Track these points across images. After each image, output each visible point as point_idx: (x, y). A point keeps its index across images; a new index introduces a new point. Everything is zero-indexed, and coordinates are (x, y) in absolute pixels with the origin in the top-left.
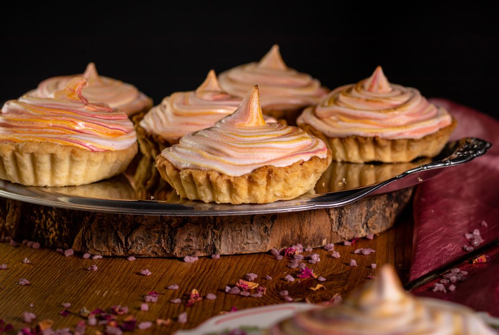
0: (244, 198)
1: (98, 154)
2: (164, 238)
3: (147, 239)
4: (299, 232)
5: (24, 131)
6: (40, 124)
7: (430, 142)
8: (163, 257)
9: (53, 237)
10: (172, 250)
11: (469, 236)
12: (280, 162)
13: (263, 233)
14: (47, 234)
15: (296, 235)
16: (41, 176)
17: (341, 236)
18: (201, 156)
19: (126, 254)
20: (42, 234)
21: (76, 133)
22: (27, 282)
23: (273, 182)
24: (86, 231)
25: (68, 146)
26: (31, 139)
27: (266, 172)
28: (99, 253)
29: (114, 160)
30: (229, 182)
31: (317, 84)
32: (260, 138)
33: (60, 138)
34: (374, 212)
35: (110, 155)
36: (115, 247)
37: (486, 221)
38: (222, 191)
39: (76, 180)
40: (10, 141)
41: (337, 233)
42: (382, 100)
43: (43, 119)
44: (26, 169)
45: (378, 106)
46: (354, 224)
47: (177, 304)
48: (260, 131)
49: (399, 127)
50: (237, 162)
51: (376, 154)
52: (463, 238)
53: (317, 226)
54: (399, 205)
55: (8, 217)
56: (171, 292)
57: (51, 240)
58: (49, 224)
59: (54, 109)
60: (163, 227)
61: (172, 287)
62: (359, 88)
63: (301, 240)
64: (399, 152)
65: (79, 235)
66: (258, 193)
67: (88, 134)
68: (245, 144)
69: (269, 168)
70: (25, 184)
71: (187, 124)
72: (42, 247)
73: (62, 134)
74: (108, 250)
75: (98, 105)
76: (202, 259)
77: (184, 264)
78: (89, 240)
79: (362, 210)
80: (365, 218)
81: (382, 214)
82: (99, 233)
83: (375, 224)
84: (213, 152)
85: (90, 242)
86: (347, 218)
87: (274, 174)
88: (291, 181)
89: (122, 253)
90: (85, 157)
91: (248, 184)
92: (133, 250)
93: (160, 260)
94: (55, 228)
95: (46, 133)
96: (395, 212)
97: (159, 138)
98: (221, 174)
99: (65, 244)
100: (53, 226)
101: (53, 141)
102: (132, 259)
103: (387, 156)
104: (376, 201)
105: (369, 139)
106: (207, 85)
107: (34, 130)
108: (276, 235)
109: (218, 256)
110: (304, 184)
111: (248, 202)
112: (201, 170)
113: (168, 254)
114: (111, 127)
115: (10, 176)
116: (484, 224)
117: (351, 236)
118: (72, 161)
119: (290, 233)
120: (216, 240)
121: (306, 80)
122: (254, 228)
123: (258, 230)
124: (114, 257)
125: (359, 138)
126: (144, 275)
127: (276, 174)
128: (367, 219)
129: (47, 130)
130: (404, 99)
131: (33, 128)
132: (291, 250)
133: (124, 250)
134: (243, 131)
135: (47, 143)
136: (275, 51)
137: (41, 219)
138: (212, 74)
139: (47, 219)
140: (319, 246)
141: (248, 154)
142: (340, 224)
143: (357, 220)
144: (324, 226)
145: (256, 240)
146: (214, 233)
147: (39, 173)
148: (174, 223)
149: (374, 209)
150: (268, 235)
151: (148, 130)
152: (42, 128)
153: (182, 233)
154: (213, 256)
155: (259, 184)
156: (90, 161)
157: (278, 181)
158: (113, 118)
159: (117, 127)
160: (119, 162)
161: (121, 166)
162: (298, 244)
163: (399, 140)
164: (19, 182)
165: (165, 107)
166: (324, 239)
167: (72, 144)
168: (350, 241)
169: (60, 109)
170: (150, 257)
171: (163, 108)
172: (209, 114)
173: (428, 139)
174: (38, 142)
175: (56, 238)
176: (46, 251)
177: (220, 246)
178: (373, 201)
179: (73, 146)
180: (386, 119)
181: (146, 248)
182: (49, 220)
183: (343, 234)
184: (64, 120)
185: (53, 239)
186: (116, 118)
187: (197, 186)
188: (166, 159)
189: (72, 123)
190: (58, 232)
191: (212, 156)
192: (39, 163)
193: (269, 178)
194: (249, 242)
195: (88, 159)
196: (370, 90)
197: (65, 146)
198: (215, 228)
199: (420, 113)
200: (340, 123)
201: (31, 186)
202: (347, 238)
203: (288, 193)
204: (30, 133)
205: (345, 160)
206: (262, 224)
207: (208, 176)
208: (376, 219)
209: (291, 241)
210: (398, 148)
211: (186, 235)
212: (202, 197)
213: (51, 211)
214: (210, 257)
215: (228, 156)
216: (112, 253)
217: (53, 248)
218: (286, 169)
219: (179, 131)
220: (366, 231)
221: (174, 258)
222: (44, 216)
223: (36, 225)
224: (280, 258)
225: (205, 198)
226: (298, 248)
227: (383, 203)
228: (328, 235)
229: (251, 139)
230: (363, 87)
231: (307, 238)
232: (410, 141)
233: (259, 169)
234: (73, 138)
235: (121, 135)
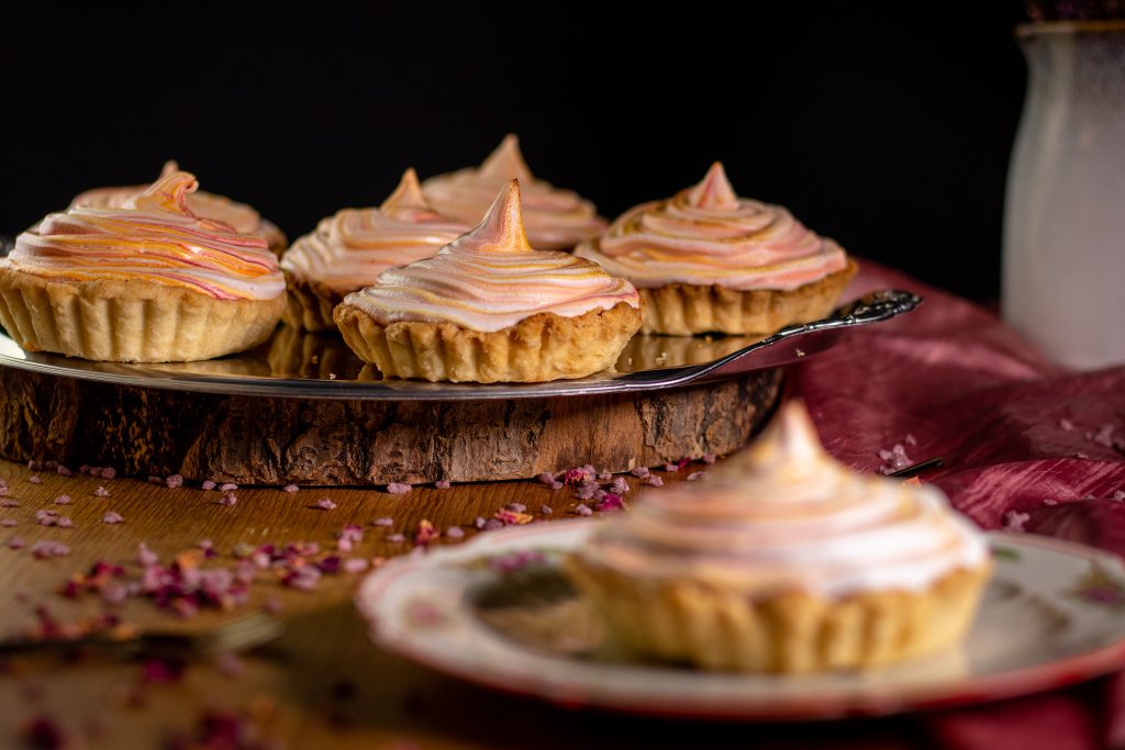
0: (501, 371)
1: (229, 304)
2: (351, 450)
3: (322, 451)
4: (588, 444)
5: (92, 263)
6: (122, 248)
7: (811, 297)
8: (348, 487)
9: (141, 456)
10: (366, 472)
11: (885, 455)
12: (564, 308)
13: (526, 443)
14: (128, 452)
15: (583, 449)
16: (125, 341)
17: (660, 455)
18: (424, 300)
19: (281, 479)
20: (118, 452)
21: (187, 265)
22: (120, 518)
23: (553, 344)
24: (208, 440)
25: (176, 287)
26: (108, 275)
27: (542, 325)
28: (232, 480)
29: (253, 316)
30: (476, 342)
31: (588, 210)
32: (526, 269)
33: (160, 274)
34: (717, 414)
35: (247, 306)
36: (262, 466)
37: (915, 436)
38: (463, 358)
39: (186, 351)
40: (69, 278)
41: (653, 448)
42: (724, 223)
43: (126, 241)
44: (98, 329)
45: (718, 232)
46: (683, 433)
47: (398, 542)
48: (524, 258)
49: (756, 268)
50: (490, 309)
51: (715, 317)
52: (875, 458)
53: (620, 434)
54: (758, 410)
55: (54, 424)
56: (381, 530)
57: (136, 462)
58: (134, 432)
59: (144, 224)
60: (351, 430)
61: (381, 521)
62: (680, 203)
63: (591, 457)
64: (757, 314)
65: (195, 449)
66: (526, 363)
67: (209, 268)
68: (502, 278)
69: (547, 316)
70: (95, 359)
71: (373, 262)
72: (120, 476)
73: (163, 266)
74: (248, 473)
75: (218, 222)
76: (419, 490)
77: (390, 497)
78: (214, 457)
79: (697, 409)
80: (702, 425)
81: (730, 420)
82: (233, 444)
83: (718, 437)
84: (445, 292)
85: (217, 460)
86: (671, 421)
87: (554, 327)
88: (583, 343)
89: (275, 479)
90: (205, 309)
91: (510, 345)
92: (296, 472)
93: (344, 491)
94: (147, 440)
95: (133, 264)
96: (750, 421)
97: (321, 287)
98: (462, 329)
99: (165, 468)
100: (142, 435)
101: (149, 277)
102: (292, 489)
103: (734, 323)
104: (721, 395)
105: (703, 290)
106: (403, 196)
107: (112, 260)
108: (548, 448)
109: (447, 484)
110: (603, 350)
111: (508, 379)
112: (425, 322)
113: (357, 479)
114: (246, 257)
115: (65, 344)
116: (911, 440)
117: (678, 454)
118: (183, 314)
119: (572, 446)
120: (442, 455)
121: (567, 200)
122: (511, 434)
123: (517, 438)
124: (260, 486)
125: (685, 288)
126: (323, 509)
127: (558, 329)
128: (704, 427)
129: (133, 259)
130: (763, 221)
131: (110, 256)
132: (576, 473)
133: (278, 472)
134: (496, 258)
135: (140, 281)
136: (510, 147)
137: (119, 423)
138: (410, 176)
139: (129, 424)
140: (623, 471)
141: (510, 294)
142: (658, 432)
143: (688, 426)
144: (631, 435)
145: (514, 456)
146: (440, 442)
147: (121, 336)
148: (370, 422)
149: (717, 408)
150: (536, 448)
151: (298, 276)
152: (126, 257)
153: (385, 441)
154: (438, 484)
155: (529, 345)
156: (213, 316)
157: (561, 342)
158: (247, 244)
159: (257, 259)
160: (260, 321)
161: (263, 329)
162: (587, 466)
163: (756, 291)
164: (82, 355)
165: (326, 234)
166: (632, 458)
167: (182, 284)
168: (674, 463)
169: (155, 225)
170: (324, 487)
171: (322, 237)
172: (411, 245)
173: (808, 292)
174: (120, 280)
175: (148, 457)
176: (127, 483)
177: (450, 465)
178: (714, 394)
179: (183, 287)
180: (733, 254)
181: (320, 468)
182: (134, 425)
183: (663, 451)
184: (165, 243)
185: (141, 461)
186: (252, 244)
187: (417, 351)
188: (356, 308)
189: (179, 248)
190: (151, 446)
191: (444, 299)
192: (123, 317)
193: (545, 335)
194: (502, 458)
195: (210, 312)
196: (701, 205)
197: (171, 288)
198: (442, 433)
199: (793, 245)
200: (649, 264)
201: (104, 361)
202: (670, 459)
203: (577, 365)
204: (104, 265)
205: (658, 331)
206: (524, 427)
207: (439, 333)
208: (721, 428)
209: (574, 460)
210: (755, 307)
211: (392, 445)
212: (425, 372)
213: (139, 408)
214: (432, 486)
215: (472, 297)
216: (256, 480)
217: (141, 477)
218: (575, 321)
219: (359, 275)
220: (703, 450)
221: (370, 487)
222: (124, 419)
223: (108, 437)
224: (558, 486)
225: (431, 373)
226: (586, 472)
227: (732, 400)
228: (638, 451)
229: (512, 270)
230: (687, 202)
231: (602, 454)
232: (777, 294)
233: (530, 318)
234: (184, 273)
235: (262, 273)
